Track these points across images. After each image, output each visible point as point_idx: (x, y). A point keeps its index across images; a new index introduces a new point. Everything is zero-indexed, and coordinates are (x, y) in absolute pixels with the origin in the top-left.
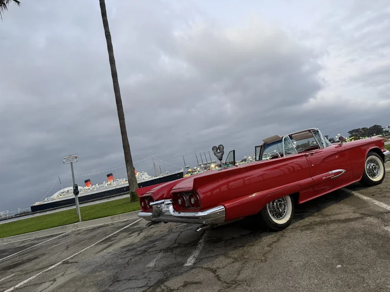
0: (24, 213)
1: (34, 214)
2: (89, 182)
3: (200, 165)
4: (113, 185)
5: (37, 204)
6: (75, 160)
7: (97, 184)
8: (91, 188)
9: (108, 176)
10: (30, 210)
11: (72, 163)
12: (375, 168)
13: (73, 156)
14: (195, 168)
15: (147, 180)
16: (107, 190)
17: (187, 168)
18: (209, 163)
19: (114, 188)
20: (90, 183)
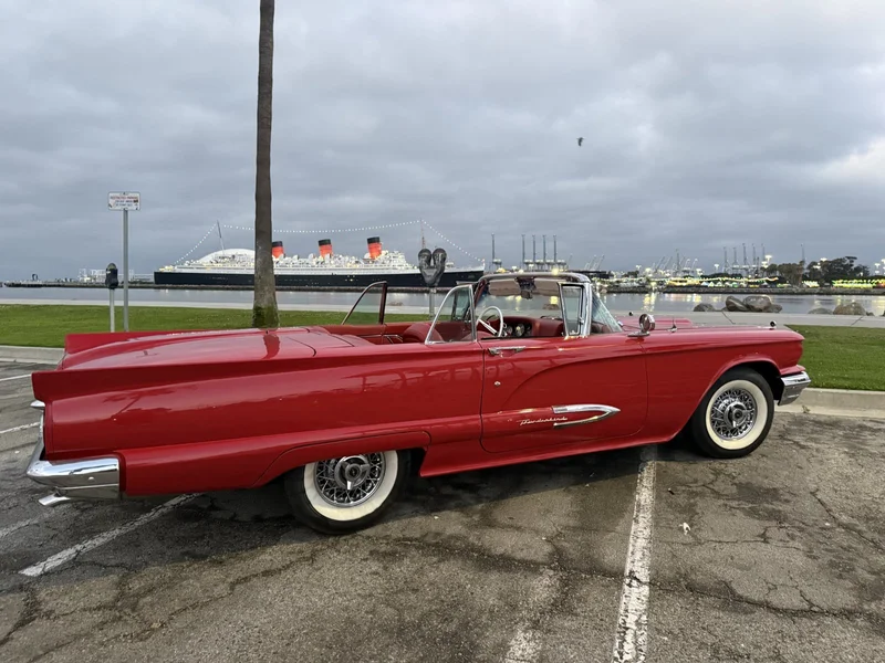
0: (141, 282)
1: (159, 288)
2: (279, 248)
3: (527, 264)
4: (329, 267)
5: (167, 269)
6: (134, 206)
7: (296, 257)
8: (281, 262)
9: (322, 243)
10: (153, 280)
11: (126, 212)
12: (739, 415)
13: (130, 195)
14: (514, 268)
15: (401, 273)
16: (313, 273)
17: (496, 263)
18: (549, 264)
19: (330, 273)
20: (282, 251)
